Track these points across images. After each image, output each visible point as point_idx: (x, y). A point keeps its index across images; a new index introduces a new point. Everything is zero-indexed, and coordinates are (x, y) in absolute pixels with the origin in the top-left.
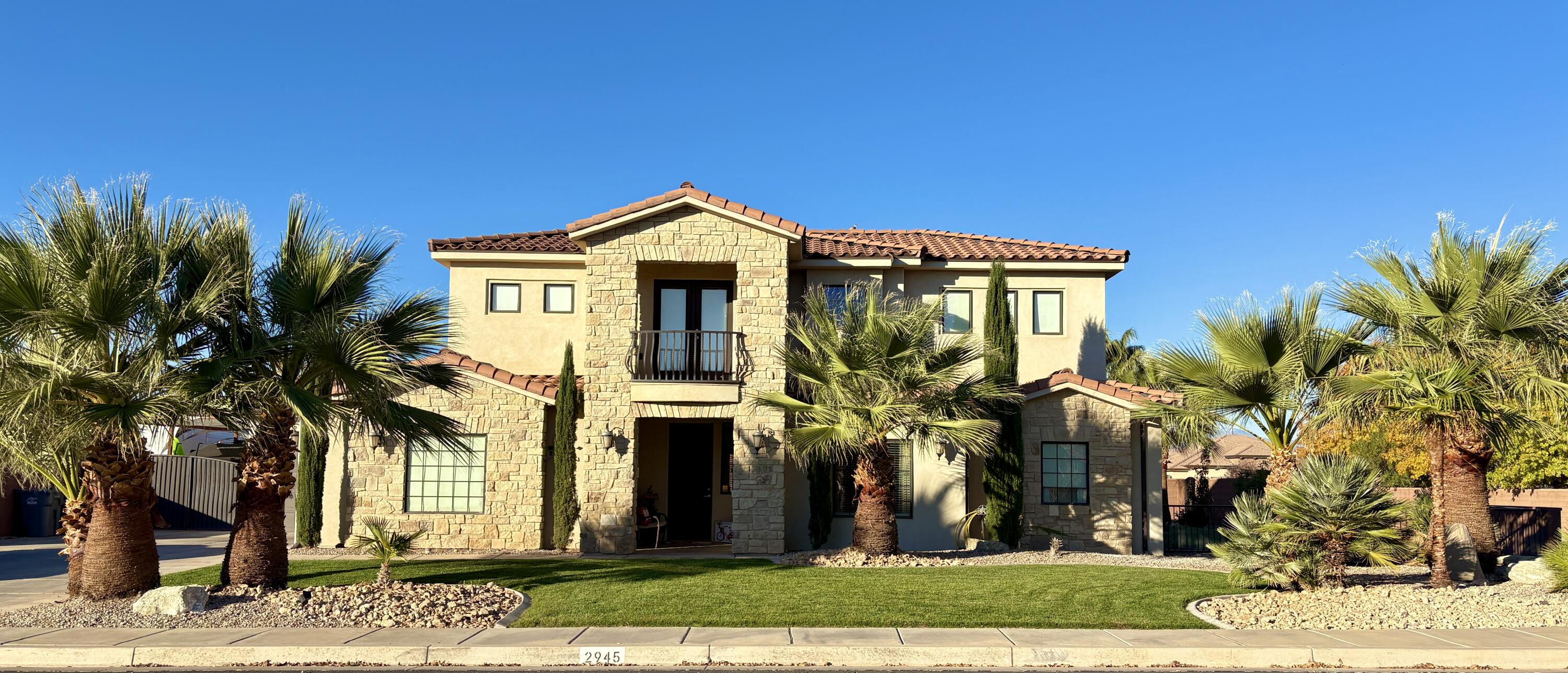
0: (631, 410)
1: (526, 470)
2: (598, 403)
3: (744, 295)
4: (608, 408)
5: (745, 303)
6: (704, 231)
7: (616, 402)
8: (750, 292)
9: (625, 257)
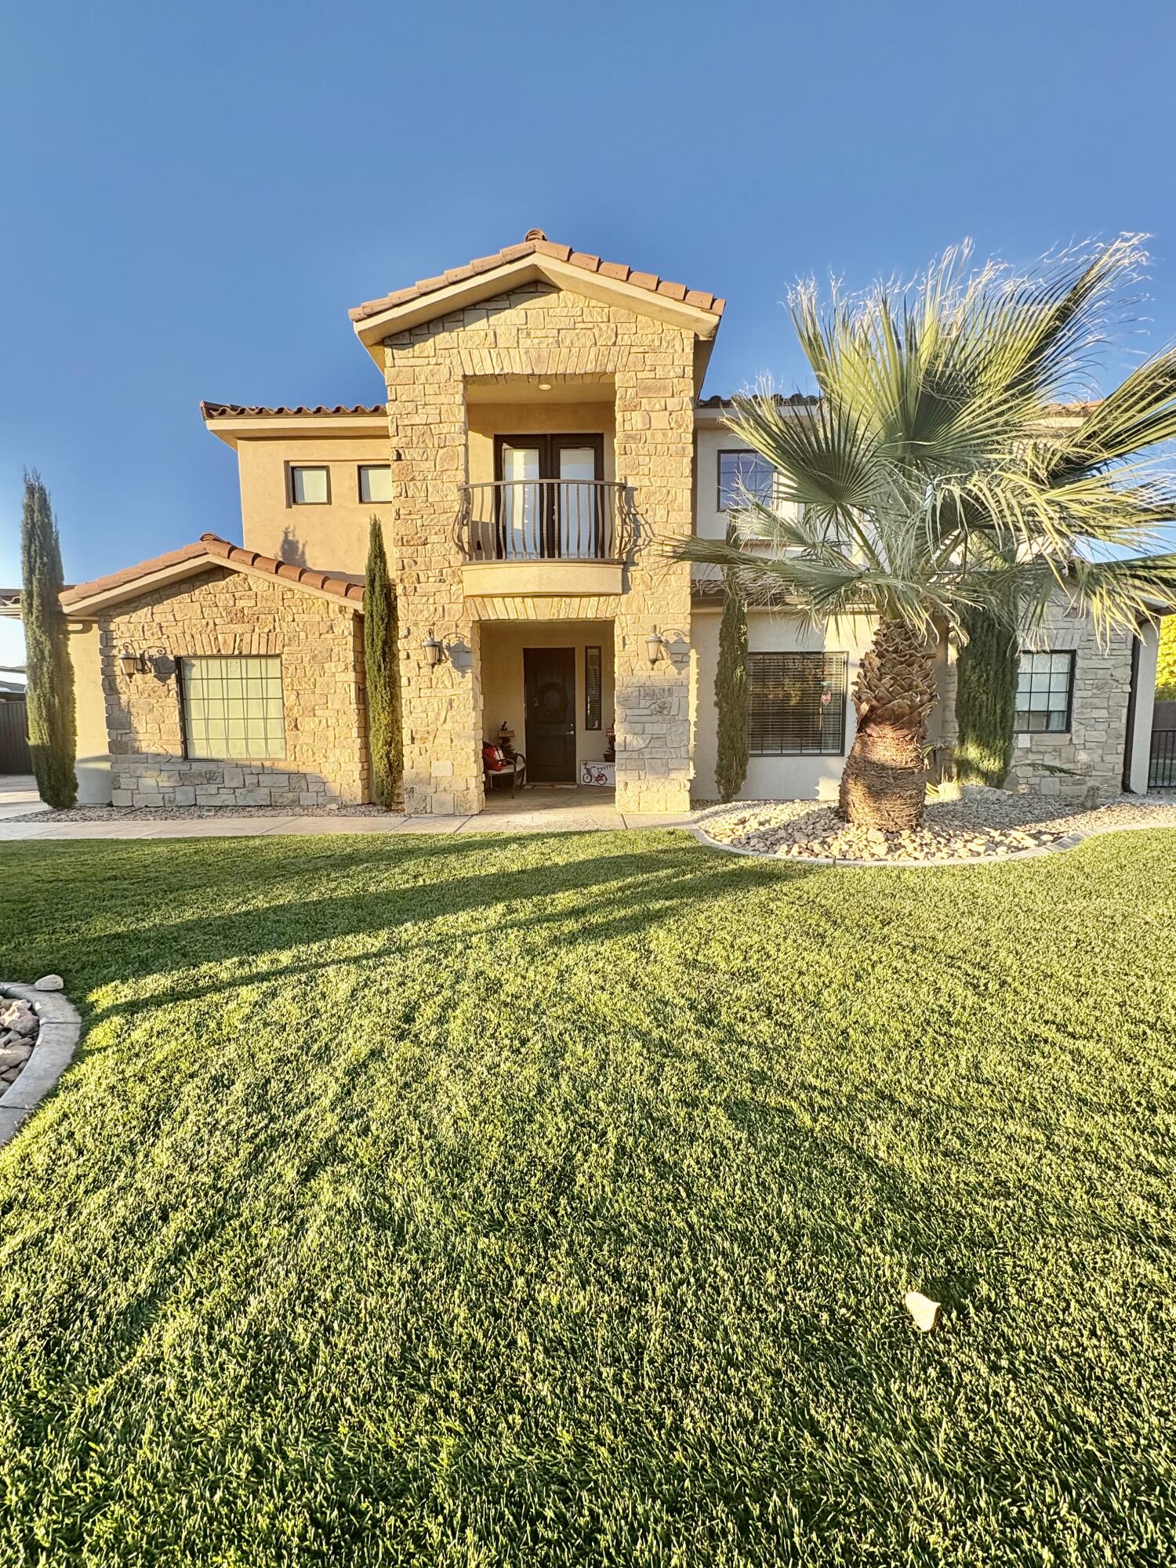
0: (465, 609)
1: (335, 703)
2: (416, 599)
3: (627, 426)
4: (432, 608)
5: (629, 437)
6: (565, 323)
7: (443, 598)
8: (637, 420)
9: (444, 371)
